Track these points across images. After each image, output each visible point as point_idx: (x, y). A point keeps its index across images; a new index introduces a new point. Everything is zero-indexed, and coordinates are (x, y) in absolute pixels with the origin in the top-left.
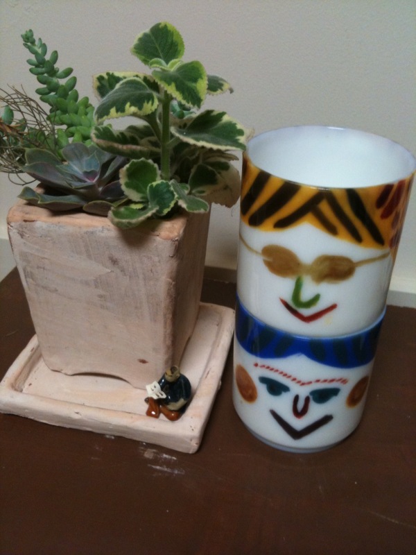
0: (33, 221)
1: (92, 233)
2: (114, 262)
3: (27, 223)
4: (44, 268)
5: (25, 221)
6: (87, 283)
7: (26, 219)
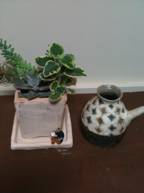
0: (24, 102)
1: (42, 103)
2: (48, 109)
3: (22, 103)
4: (26, 114)
5: (21, 103)
6: (39, 115)
7: (22, 102)
